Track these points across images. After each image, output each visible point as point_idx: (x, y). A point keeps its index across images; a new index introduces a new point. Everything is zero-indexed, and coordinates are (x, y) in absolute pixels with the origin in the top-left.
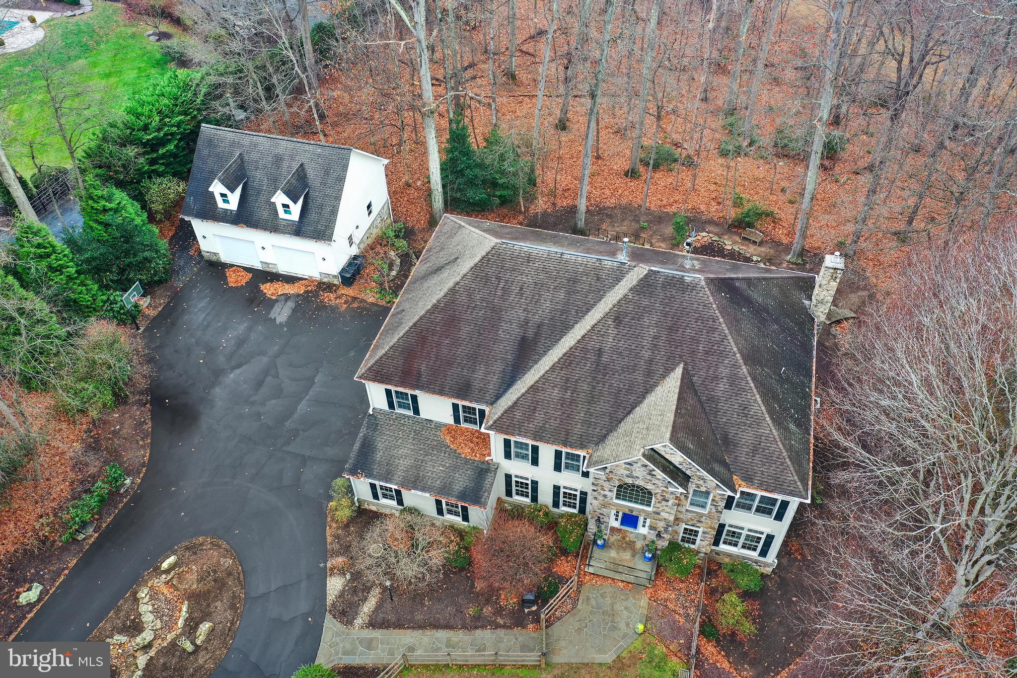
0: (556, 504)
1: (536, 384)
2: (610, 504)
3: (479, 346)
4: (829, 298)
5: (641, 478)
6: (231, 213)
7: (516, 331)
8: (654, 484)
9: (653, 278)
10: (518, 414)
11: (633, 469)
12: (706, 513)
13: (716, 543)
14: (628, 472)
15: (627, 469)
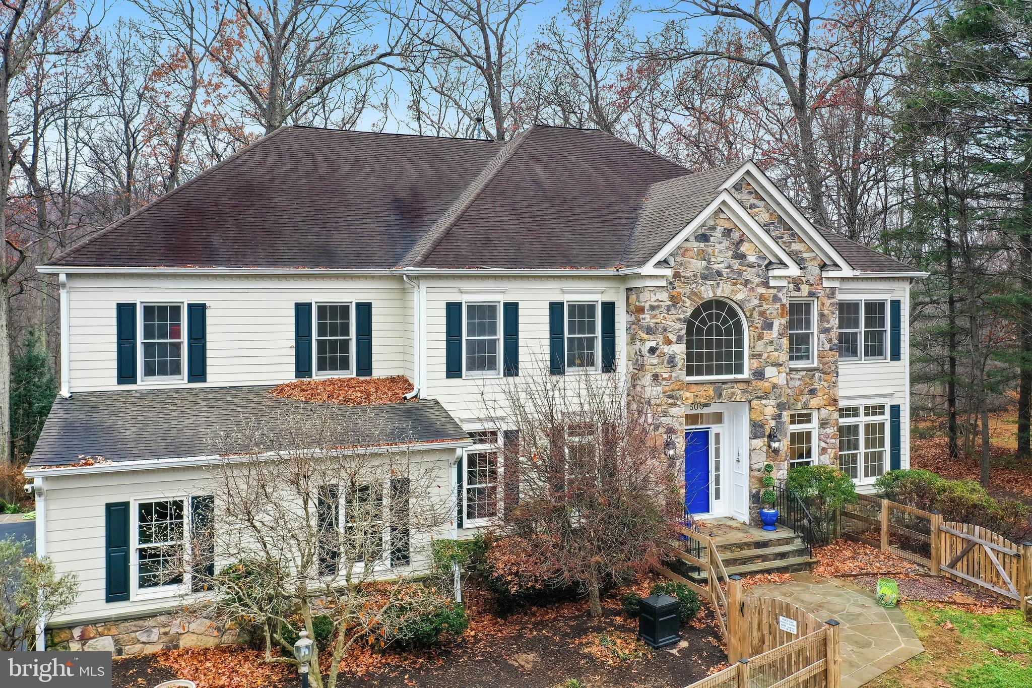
2: (682, 386)
3: (321, 211)
5: (725, 272)
7: (378, 195)
10: (462, 245)
14: (704, 263)
15: (703, 255)
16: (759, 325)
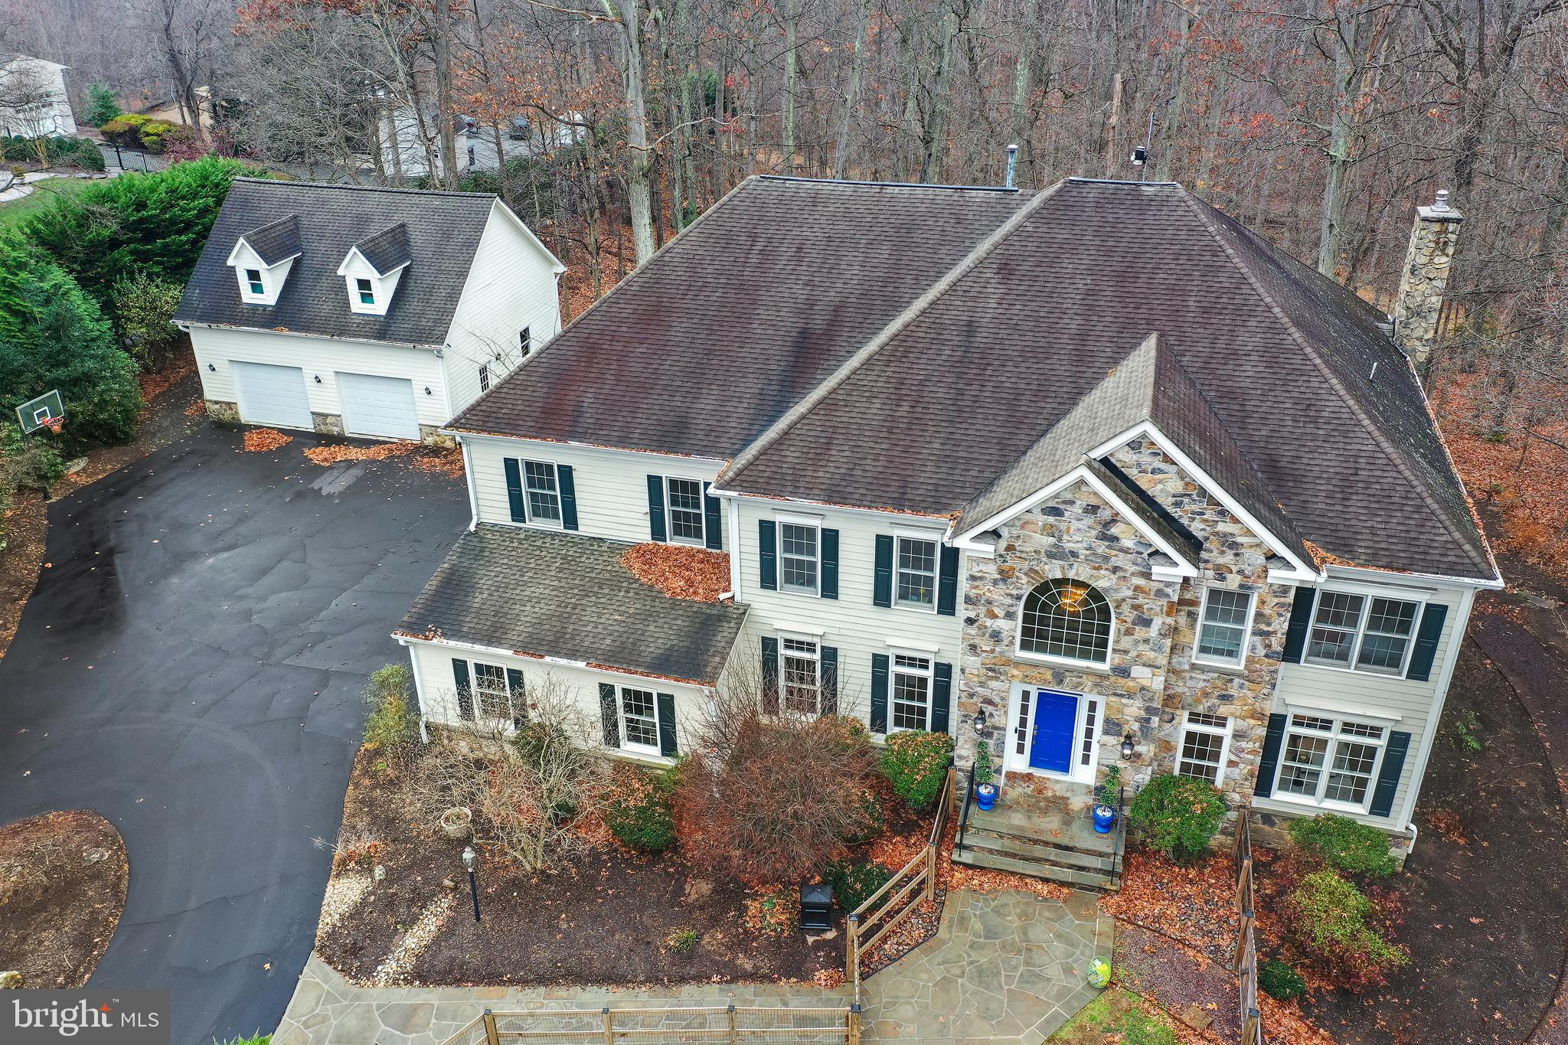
0: (878, 719)
1: (832, 396)
2: (1008, 662)
3: (709, 352)
4: (1434, 299)
5: (1083, 553)
6: (264, 310)
7: (789, 321)
8: (1115, 570)
9: (1074, 194)
10: (792, 455)
11: (1063, 526)
12: (1241, 667)
13: (1263, 788)
14: (1052, 540)
15: (1049, 530)
16: (1129, 620)
